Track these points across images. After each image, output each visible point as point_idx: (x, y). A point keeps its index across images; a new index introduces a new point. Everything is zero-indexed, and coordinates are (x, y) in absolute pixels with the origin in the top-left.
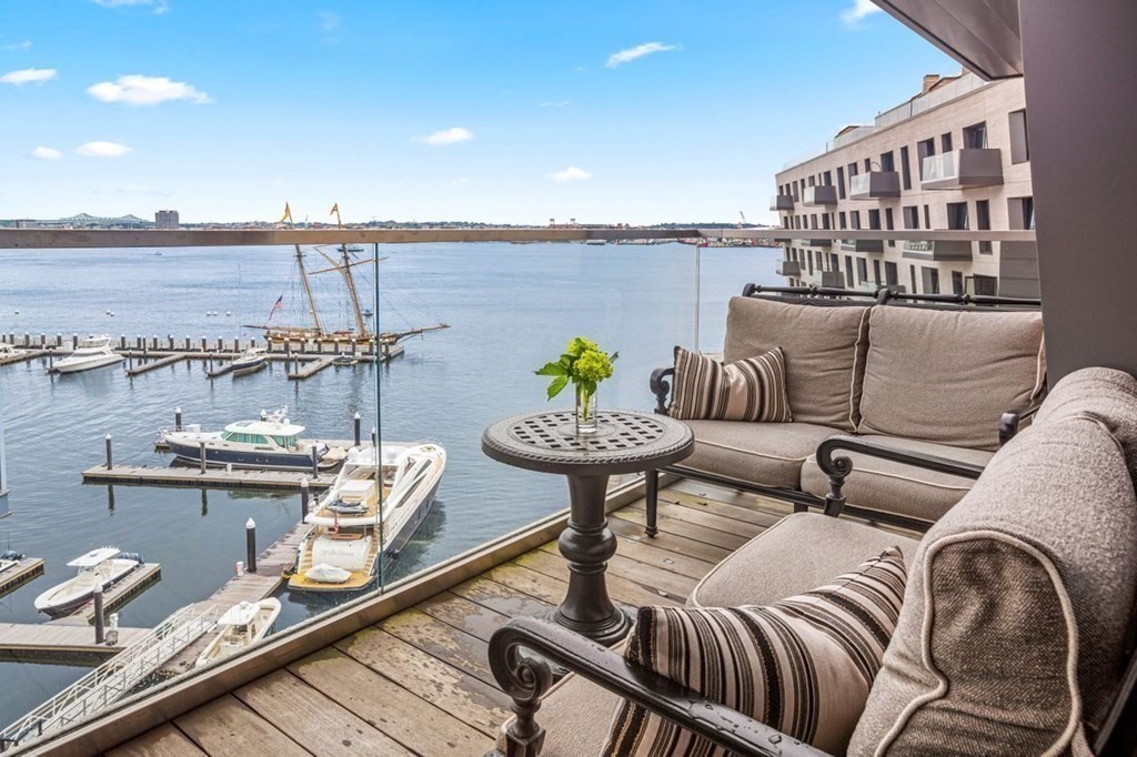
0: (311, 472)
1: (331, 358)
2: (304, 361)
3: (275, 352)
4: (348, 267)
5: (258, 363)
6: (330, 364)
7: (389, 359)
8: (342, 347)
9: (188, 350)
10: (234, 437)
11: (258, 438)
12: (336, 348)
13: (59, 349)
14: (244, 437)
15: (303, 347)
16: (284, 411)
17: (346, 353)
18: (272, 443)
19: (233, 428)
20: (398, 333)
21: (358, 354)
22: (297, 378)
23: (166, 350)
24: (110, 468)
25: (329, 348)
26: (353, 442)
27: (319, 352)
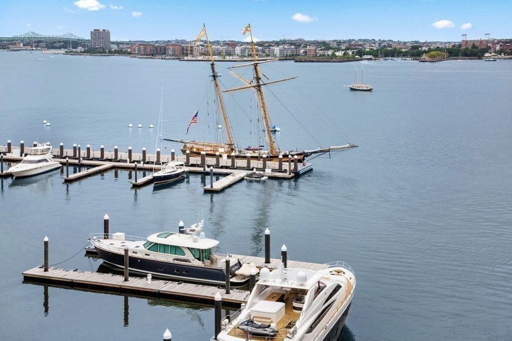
0: (223, 286)
1: (243, 174)
2: (218, 176)
3: (193, 165)
4: (259, 86)
5: (177, 175)
6: (242, 180)
7: (297, 176)
8: (254, 163)
9: (116, 160)
10: (155, 247)
11: (176, 249)
12: (249, 163)
13: (9, 156)
14: (164, 248)
15: (218, 161)
16: (201, 225)
17: (258, 169)
18: (188, 255)
19: (154, 238)
20: (306, 151)
21: (268, 171)
22: (211, 192)
23: (97, 159)
24: (46, 270)
25: (242, 163)
26: (264, 259)
27: (233, 167)
